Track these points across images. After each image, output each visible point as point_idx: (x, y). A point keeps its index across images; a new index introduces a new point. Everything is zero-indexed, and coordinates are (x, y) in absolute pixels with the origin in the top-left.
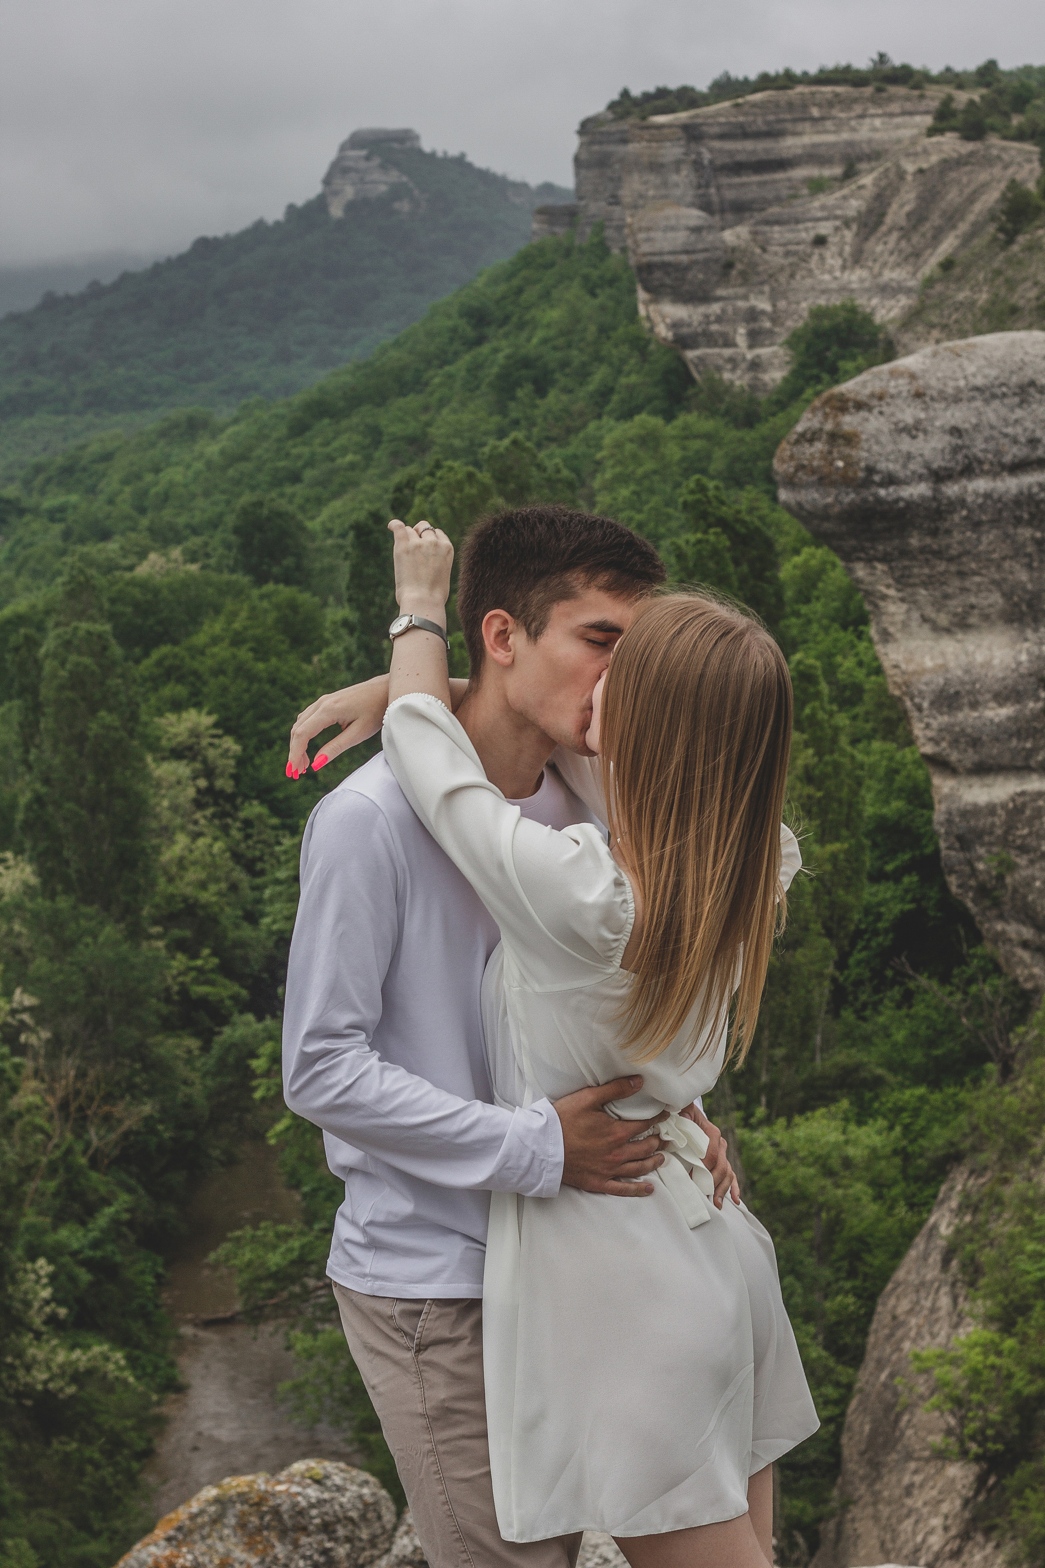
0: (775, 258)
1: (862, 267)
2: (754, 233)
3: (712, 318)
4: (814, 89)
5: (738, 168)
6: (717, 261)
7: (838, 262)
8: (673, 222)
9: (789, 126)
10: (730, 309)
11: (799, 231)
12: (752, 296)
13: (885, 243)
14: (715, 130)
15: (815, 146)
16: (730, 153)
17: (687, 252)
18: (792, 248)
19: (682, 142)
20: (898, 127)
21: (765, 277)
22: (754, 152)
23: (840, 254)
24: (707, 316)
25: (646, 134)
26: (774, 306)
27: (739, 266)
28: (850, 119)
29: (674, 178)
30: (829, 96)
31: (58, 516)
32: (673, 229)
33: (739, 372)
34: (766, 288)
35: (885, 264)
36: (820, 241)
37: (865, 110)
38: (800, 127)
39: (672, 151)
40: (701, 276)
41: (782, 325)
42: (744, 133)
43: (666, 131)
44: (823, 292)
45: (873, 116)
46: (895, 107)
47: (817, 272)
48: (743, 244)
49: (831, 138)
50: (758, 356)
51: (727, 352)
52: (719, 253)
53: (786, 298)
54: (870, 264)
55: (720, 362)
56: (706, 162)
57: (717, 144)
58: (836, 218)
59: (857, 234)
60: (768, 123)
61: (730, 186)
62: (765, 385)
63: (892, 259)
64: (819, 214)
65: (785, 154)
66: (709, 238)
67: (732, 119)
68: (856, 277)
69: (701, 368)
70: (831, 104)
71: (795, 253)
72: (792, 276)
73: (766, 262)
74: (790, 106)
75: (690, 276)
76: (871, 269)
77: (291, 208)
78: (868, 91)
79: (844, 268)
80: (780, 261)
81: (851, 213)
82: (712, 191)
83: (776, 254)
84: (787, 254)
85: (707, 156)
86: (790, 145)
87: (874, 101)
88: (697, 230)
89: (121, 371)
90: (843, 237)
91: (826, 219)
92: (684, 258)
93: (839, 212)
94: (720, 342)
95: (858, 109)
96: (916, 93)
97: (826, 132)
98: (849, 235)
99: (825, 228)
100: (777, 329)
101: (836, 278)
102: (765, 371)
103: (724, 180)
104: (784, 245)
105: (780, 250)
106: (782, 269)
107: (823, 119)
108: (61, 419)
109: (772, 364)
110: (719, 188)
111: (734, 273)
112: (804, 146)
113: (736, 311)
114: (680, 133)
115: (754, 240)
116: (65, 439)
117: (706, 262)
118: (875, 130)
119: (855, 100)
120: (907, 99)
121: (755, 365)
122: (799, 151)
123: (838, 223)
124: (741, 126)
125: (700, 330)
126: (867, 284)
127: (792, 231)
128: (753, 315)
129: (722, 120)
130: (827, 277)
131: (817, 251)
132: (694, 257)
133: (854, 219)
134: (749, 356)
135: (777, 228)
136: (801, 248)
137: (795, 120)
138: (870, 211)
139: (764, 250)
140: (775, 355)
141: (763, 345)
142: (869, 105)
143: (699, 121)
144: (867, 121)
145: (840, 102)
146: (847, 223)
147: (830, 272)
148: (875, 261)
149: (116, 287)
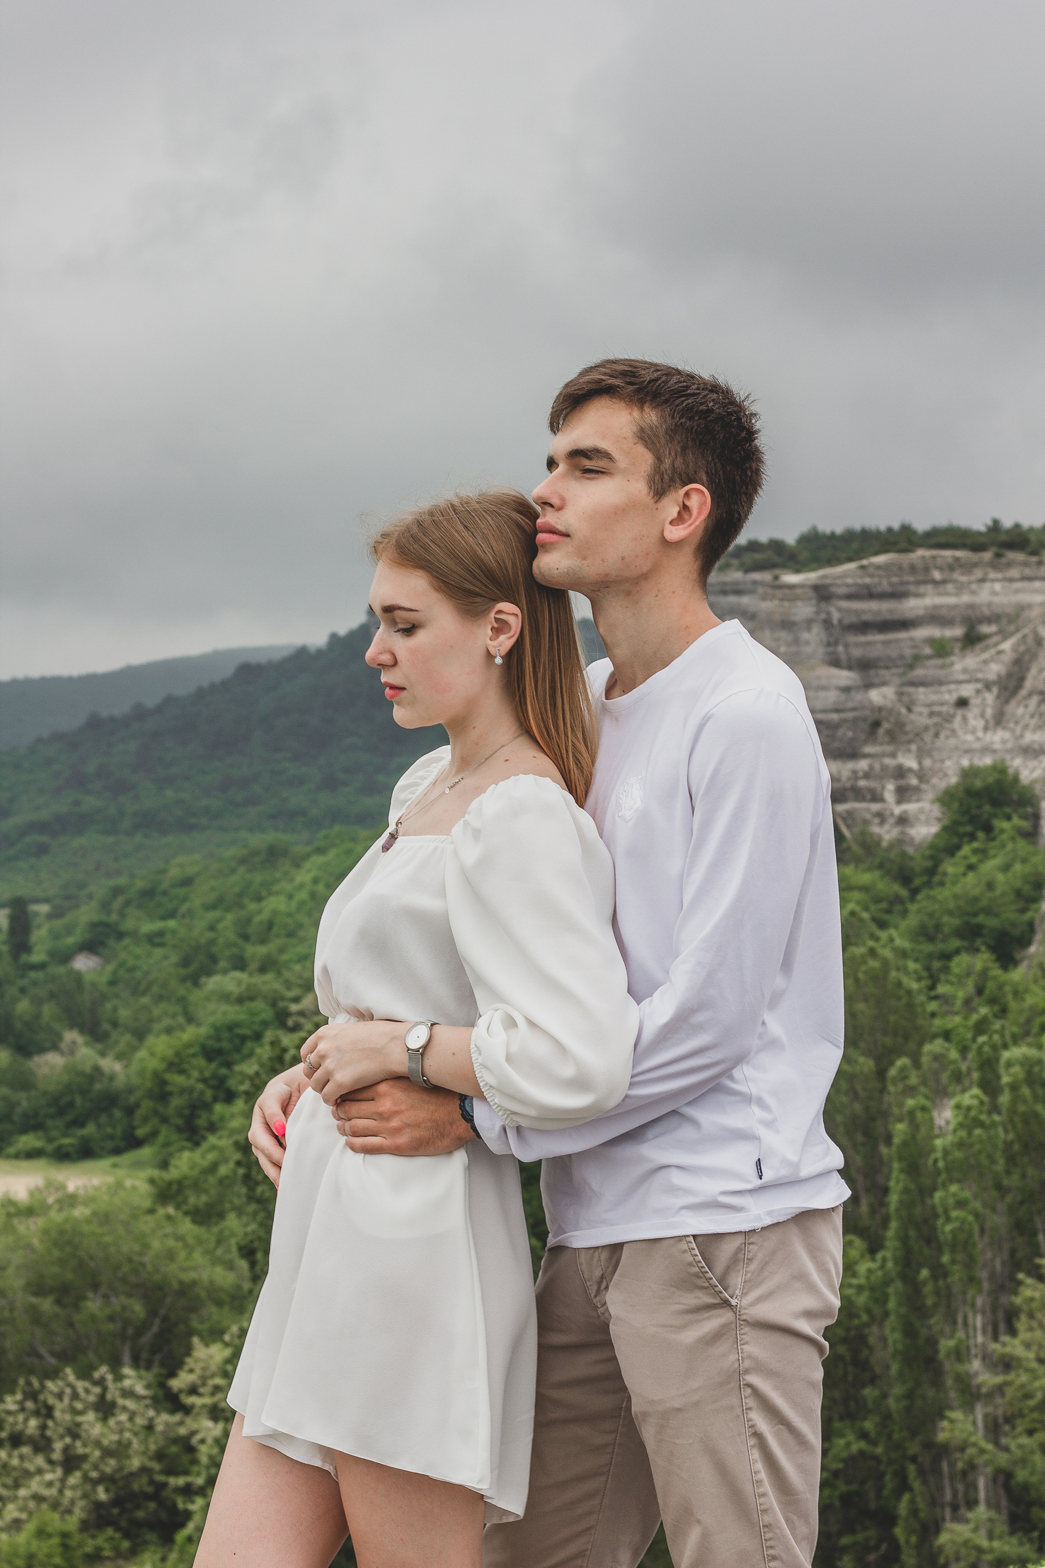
0: (919, 718)
1: (1004, 728)
2: (900, 694)
3: (861, 774)
4: (934, 552)
5: (864, 627)
6: (864, 720)
7: (980, 724)
8: (824, 682)
9: (912, 588)
10: (877, 767)
11: (942, 693)
12: (900, 755)
13: (1026, 706)
14: (843, 590)
15: (935, 607)
16: (857, 613)
17: (837, 711)
18: (936, 708)
19: (814, 602)
20: (1017, 591)
21: (911, 736)
22: (879, 612)
23: (982, 715)
24: (855, 772)
25: (779, 593)
26: (920, 763)
27: (886, 725)
28: (970, 583)
29: (805, 636)
30: (950, 560)
31: (157, 940)
32: (824, 688)
33: (887, 827)
34: (914, 747)
35: (1026, 727)
36: (962, 703)
37: (986, 574)
38: (922, 589)
39: (804, 610)
40: (850, 734)
41: (928, 782)
42: (870, 594)
43: (799, 591)
44: (967, 751)
45: (994, 580)
46: (1014, 573)
47: (960, 732)
48: (889, 705)
49: (952, 600)
50: (905, 812)
51: (875, 807)
52: (867, 713)
53: (931, 756)
54: (1012, 725)
55: (868, 816)
56: (835, 621)
57: (844, 604)
58: (977, 680)
59: (998, 697)
60: (891, 585)
61: (857, 645)
62: (912, 839)
63: (1033, 722)
64: (962, 677)
65: (909, 615)
66: (858, 697)
67: (859, 581)
68: (998, 738)
69: (850, 821)
70: (951, 568)
71: (939, 714)
72: (937, 735)
73: (912, 722)
74: (913, 569)
75: (840, 733)
76: (1013, 731)
77: (334, 637)
78: (987, 556)
79: (986, 729)
80: (924, 720)
81: (992, 676)
82: (841, 649)
83: (921, 714)
84: (932, 714)
85: (836, 616)
86: (913, 606)
87: (993, 565)
88: (846, 690)
89: (169, 793)
90: (984, 700)
91: (968, 681)
92: (835, 717)
93: (980, 676)
94: (868, 797)
95: (978, 573)
96: (1034, 559)
97: (947, 594)
98: (990, 698)
99: (967, 691)
100: (924, 786)
101: (978, 739)
102: (912, 826)
103: (852, 638)
104: (929, 705)
105: (925, 710)
106: (926, 728)
107: (944, 582)
108: (111, 839)
109: (918, 819)
110: (846, 646)
111: (881, 731)
112: (926, 608)
113: (884, 768)
114: (811, 593)
115: (900, 701)
116: (116, 859)
117: (855, 721)
118: (994, 593)
119: (975, 565)
120: (1026, 564)
121: (903, 820)
122: (921, 612)
123: (979, 686)
124: (867, 587)
125: (848, 785)
126: (1009, 745)
127: (936, 692)
128: (901, 772)
129: (849, 581)
130: (970, 737)
131: (960, 712)
132: (844, 715)
133: (994, 683)
134: (897, 810)
135: (921, 690)
136: (944, 709)
137: (918, 583)
138: (1010, 675)
139: (910, 710)
140: (921, 811)
141: (909, 801)
142: (989, 570)
143: (827, 581)
144: (988, 585)
145: (961, 566)
146: (988, 686)
147: (973, 732)
148: (1016, 723)
149: (159, 709)
